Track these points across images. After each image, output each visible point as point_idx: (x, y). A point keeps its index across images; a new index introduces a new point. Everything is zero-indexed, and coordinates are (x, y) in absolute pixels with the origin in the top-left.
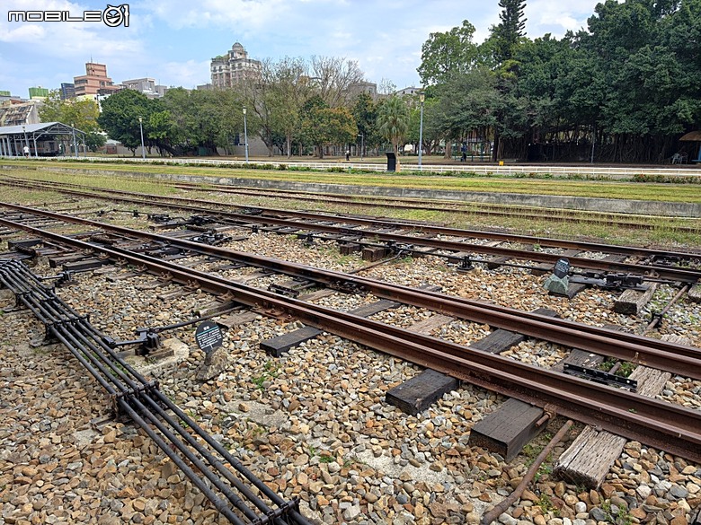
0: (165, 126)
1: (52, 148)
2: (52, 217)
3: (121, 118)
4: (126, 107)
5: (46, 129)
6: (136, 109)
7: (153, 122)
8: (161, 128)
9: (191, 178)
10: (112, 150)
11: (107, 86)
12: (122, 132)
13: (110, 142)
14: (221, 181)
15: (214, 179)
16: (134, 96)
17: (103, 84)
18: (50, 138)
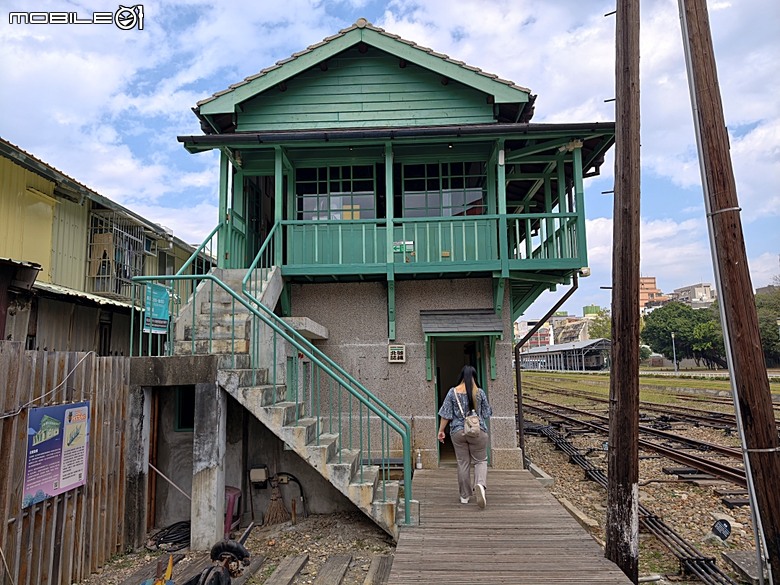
0: (711, 336)
1: (598, 362)
2: (575, 412)
3: (664, 331)
4: (669, 320)
5: (593, 345)
6: (679, 321)
7: (697, 333)
8: (705, 339)
9: (695, 391)
10: (657, 363)
11: (656, 298)
12: (664, 344)
13: (654, 354)
14: (720, 394)
15: (714, 392)
16: (678, 308)
17: (652, 295)
18: (597, 352)
